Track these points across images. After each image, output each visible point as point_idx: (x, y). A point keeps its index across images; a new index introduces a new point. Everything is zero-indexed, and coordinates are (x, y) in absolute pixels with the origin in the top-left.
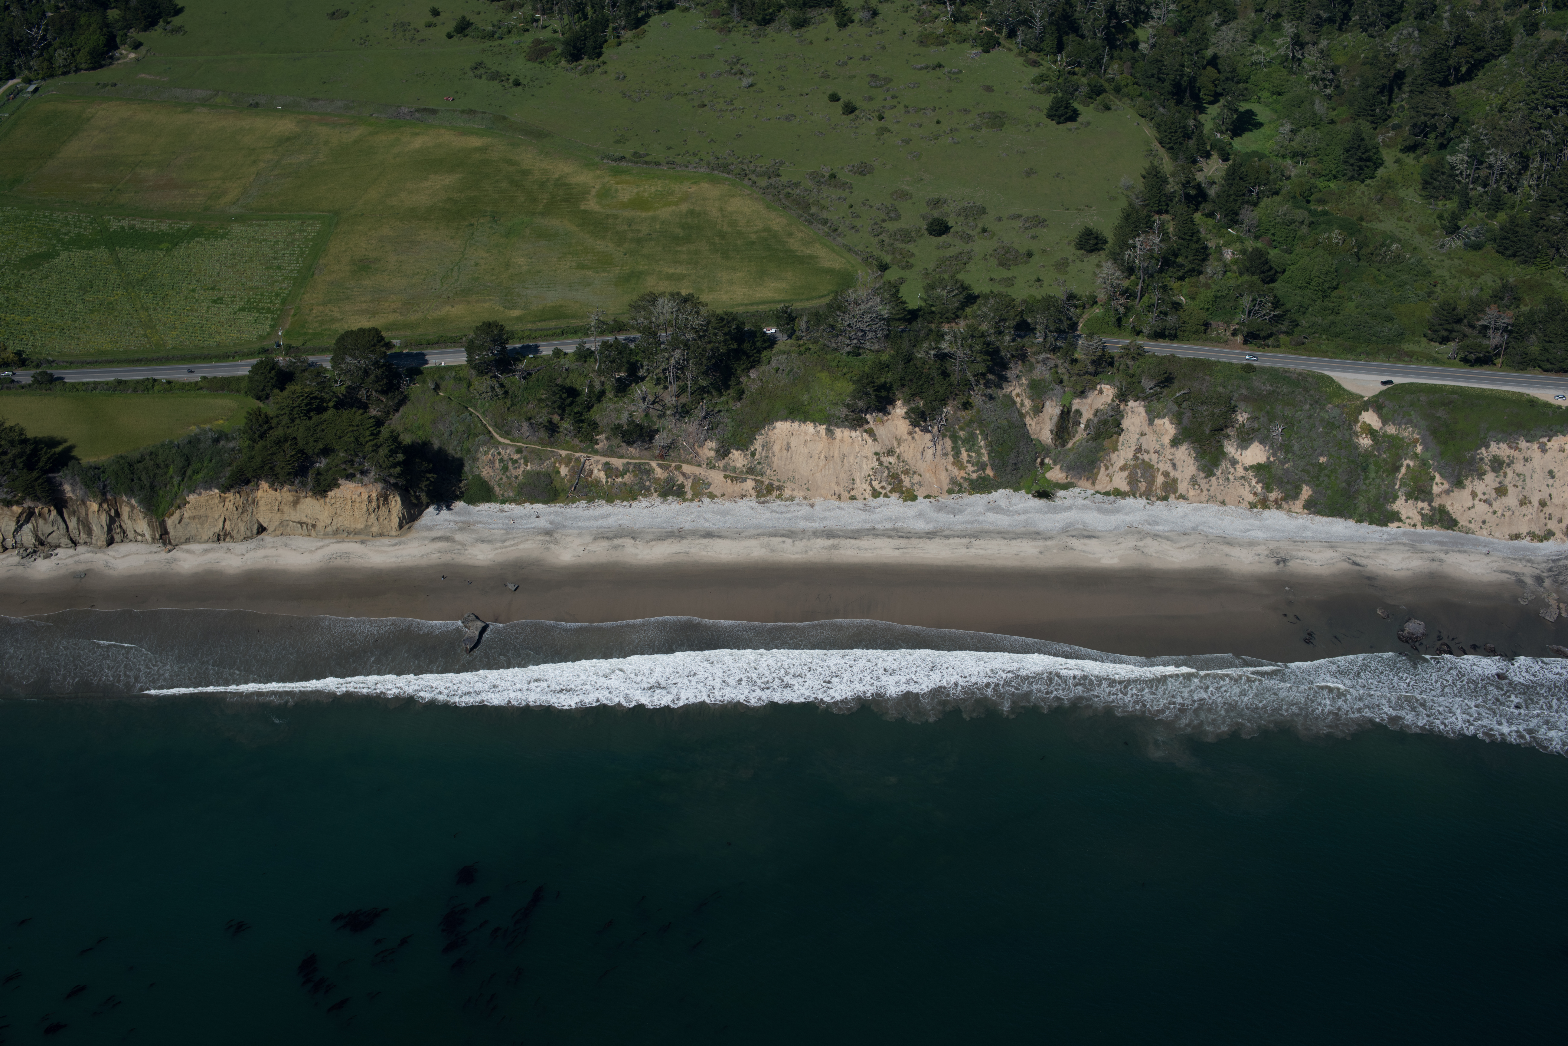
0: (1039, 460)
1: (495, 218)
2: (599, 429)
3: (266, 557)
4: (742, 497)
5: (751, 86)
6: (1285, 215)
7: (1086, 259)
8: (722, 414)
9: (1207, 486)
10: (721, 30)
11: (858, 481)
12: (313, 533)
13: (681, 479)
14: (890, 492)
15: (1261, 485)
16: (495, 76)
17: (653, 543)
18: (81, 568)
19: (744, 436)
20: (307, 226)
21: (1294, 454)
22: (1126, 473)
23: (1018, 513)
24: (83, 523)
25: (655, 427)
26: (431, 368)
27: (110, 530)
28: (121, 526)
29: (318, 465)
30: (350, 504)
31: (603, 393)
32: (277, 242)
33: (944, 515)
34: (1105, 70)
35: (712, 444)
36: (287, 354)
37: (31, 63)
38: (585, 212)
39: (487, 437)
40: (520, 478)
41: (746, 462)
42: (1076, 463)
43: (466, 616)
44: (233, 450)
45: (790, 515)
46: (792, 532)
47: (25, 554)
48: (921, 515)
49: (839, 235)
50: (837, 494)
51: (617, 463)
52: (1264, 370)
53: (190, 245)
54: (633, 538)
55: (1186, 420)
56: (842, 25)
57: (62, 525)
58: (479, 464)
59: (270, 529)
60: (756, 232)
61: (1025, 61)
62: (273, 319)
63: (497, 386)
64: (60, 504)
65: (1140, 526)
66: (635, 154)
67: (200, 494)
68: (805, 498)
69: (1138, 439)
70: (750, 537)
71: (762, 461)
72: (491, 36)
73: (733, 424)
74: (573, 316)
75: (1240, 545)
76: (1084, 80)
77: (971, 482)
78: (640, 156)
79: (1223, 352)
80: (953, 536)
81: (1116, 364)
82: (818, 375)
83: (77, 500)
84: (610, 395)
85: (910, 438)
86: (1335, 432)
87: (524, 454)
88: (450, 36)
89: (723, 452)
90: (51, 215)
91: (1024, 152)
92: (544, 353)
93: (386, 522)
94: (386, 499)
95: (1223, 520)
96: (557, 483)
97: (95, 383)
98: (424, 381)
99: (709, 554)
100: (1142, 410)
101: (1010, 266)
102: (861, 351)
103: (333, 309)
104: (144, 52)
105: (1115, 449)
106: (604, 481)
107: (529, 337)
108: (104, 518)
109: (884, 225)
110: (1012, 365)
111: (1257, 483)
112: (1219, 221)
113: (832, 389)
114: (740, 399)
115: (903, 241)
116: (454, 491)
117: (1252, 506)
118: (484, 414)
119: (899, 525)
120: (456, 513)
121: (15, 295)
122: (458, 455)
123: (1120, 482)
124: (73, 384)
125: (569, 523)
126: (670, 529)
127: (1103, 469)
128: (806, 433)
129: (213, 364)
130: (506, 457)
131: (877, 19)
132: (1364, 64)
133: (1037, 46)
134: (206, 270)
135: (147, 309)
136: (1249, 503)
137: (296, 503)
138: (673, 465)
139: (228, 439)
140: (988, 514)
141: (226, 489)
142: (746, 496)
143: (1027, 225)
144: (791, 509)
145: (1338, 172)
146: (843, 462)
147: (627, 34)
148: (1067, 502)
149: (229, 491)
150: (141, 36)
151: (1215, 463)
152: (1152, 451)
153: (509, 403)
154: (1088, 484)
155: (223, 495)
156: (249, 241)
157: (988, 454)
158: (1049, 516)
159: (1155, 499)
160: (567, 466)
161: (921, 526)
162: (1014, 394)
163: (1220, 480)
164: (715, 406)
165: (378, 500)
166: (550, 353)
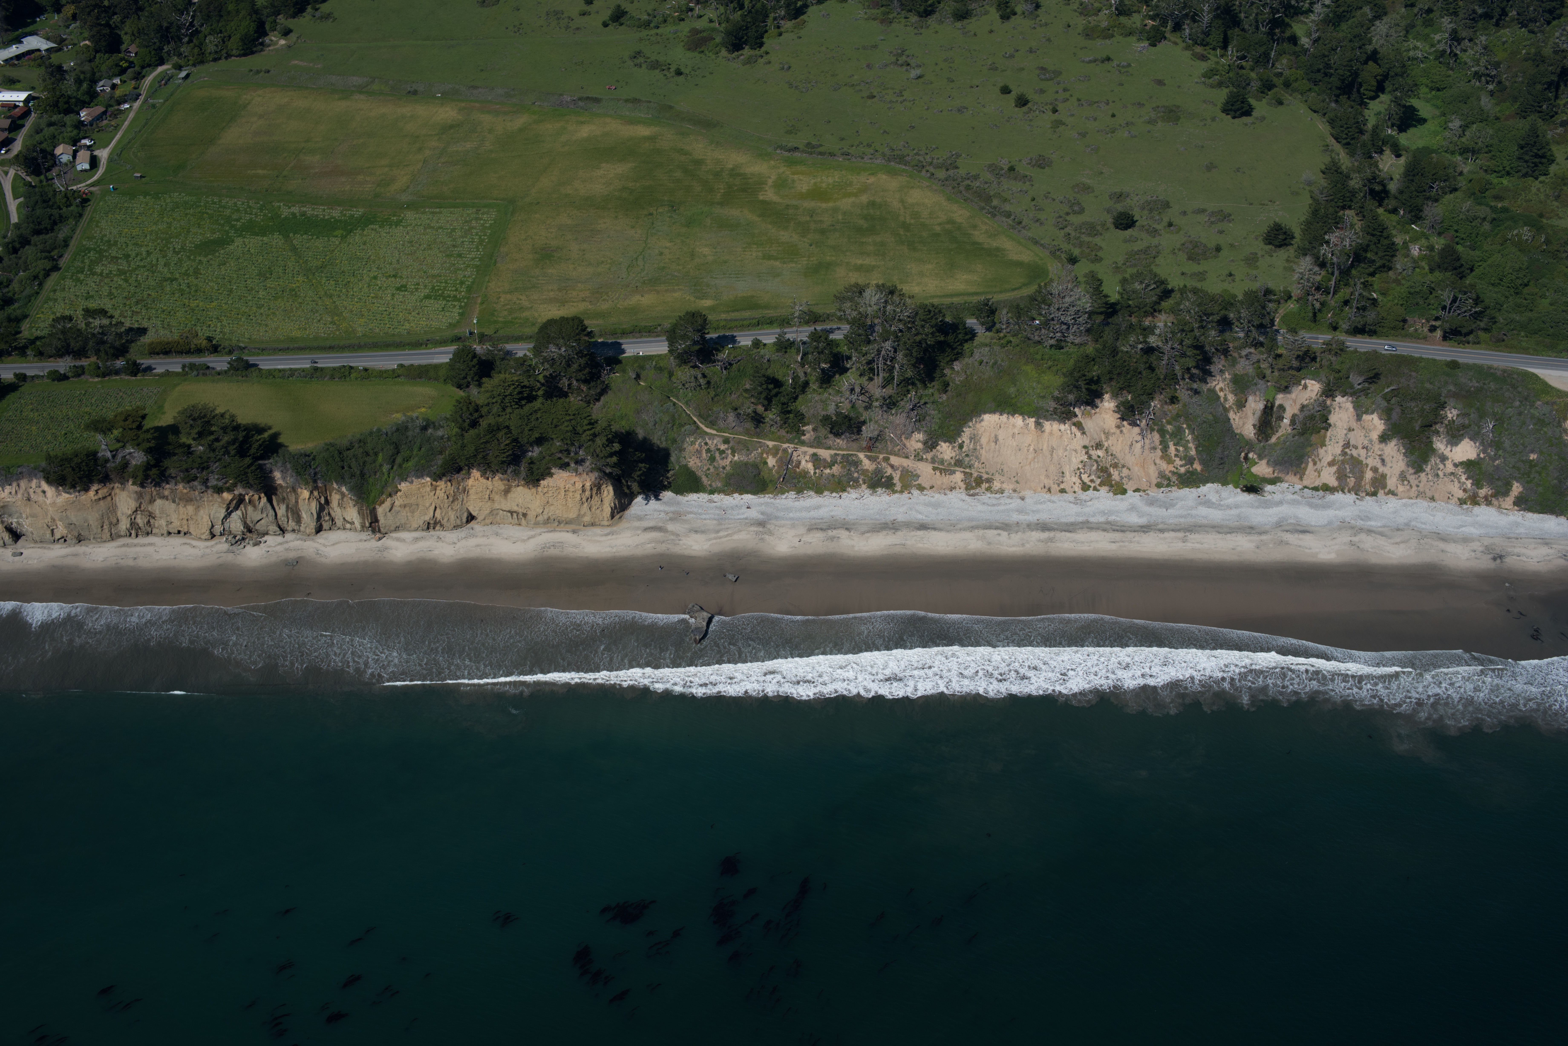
0: (1243, 454)
1: (673, 207)
2: (806, 420)
3: (478, 546)
4: (952, 489)
5: (920, 77)
6: (1468, 211)
7: (1275, 254)
8: (928, 406)
9: (1416, 482)
10: (882, 21)
11: (1067, 474)
12: (523, 522)
13: (889, 471)
14: (1100, 485)
15: (1470, 481)
16: (655, 65)
17: (868, 535)
18: (292, 555)
19: (952, 428)
20: (483, 214)
21: (1505, 450)
22: (1334, 468)
23: (1229, 507)
24: (292, 511)
25: (862, 419)
26: (629, 357)
27: (319, 518)
28: (329, 514)
29: (530, 454)
30: (563, 493)
31: (806, 384)
32: (454, 230)
33: (1156, 509)
34: (1273, 65)
35: (920, 436)
36: (480, 342)
37: (182, 50)
38: (764, 202)
39: (693, 427)
40: (728, 468)
41: (954, 454)
42: (1283, 458)
43: (690, 606)
44: (442, 438)
45: (1001, 508)
46: (1006, 525)
47: (234, 541)
48: (1133, 508)
49: (1024, 228)
50: (1047, 487)
51: (825, 454)
52: (1469, 367)
53: (365, 233)
54: (847, 529)
55: (1395, 416)
56: (1005, 17)
57: (271, 512)
58: (686, 454)
59: (480, 518)
60: (940, 224)
61: (1193, 55)
62: (461, 307)
63: (700, 376)
64: (270, 490)
65: (1353, 522)
66: (809, 144)
67: (412, 482)
68: (1015, 491)
69: (1346, 435)
70: (964, 529)
71: (970, 454)
72: (647, 25)
73: (940, 416)
74: (767, 307)
75: (1455, 542)
76: (1253, 75)
77: (1180, 476)
78: (813, 147)
79: (1424, 349)
80: (1168, 530)
81: (1318, 360)
82: (1024, 368)
83: (287, 487)
84: (814, 386)
85: (1118, 431)
86: (1545, 429)
87: (731, 445)
88: (605, 25)
89: (931, 445)
90: (220, 201)
91: (1203, 147)
92: (742, 343)
93: (598, 511)
94: (599, 489)
95: (1434, 516)
96: (765, 474)
97: (291, 369)
98: (624, 371)
99: (926, 546)
100: (1350, 406)
101: (1199, 260)
102: (1063, 344)
103: (521, 297)
104: (295, 39)
105: (1323, 445)
106: (812, 472)
107: (724, 327)
108: (314, 506)
109: (1068, 218)
110: (1215, 359)
111: (1467, 479)
112: (1402, 217)
113: (1039, 382)
114: (946, 392)
115: (1089, 235)
116: (662, 481)
117: (1462, 502)
118: (687, 403)
119: (1112, 518)
120: (666, 503)
121: (195, 282)
122: (663, 445)
123: (1329, 477)
124: (269, 371)
125: (781, 514)
126: (883, 521)
127: (1311, 464)
128: (1014, 426)
129: (407, 352)
130: (713, 448)
131: (1039, 11)
132: (1526, 60)
133: (1203, 40)
134: (384, 257)
135: (331, 296)
136: (1459, 499)
137: (507, 492)
138: (881, 456)
139: (436, 428)
140: (1200, 508)
141: (437, 477)
142: (955, 488)
143: (1212, 219)
144: (1002, 501)
145: (1511, 168)
146: (1052, 455)
147: (787, 25)
148: (1277, 497)
149: (441, 479)
150: (291, 23)
151: (1425, 459)
152: (1360, 447)
153: (712, 393)
154: (1295, 479)
155: (434, 483)
156: (425, 229)
157: (1196, 448)
158: (1260, 511)
159: (1364, 494)
160: (774, 456)
161: (1134, 519)
162: (1217, 388)
163: (1430, 476)
164: (920, 398)
165: (591, 489)
166: (749, 343)
